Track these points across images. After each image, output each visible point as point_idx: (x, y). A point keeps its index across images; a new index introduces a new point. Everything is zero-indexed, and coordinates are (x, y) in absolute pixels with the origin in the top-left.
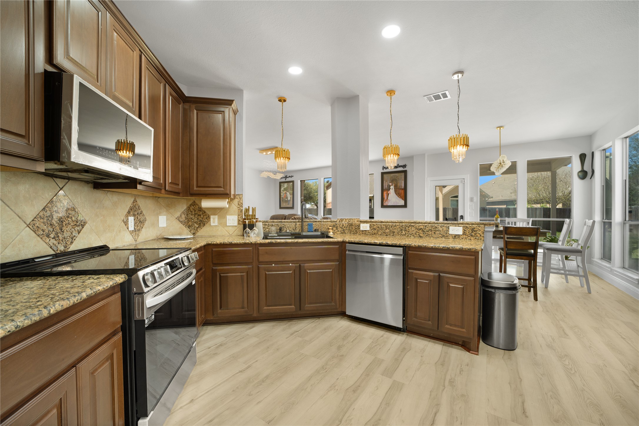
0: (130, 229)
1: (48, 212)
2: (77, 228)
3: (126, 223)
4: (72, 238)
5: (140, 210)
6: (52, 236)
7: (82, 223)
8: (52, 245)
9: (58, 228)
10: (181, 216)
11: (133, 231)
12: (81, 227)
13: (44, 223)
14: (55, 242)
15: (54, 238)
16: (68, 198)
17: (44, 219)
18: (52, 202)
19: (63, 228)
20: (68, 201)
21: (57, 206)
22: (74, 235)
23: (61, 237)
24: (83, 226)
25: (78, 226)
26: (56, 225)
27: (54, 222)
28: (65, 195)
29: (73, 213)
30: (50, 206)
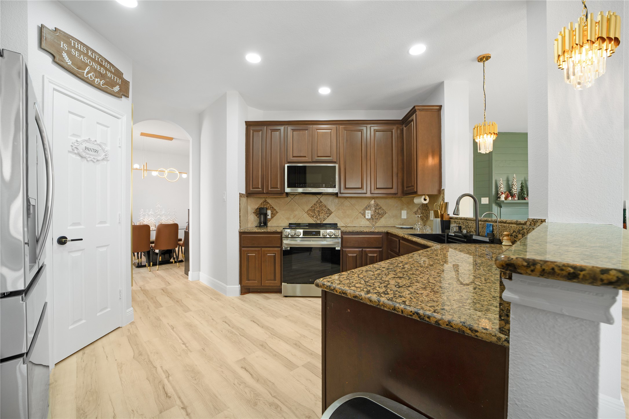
0: (367, 217)
1: (313, 208)
2: (326, 215)
3: (364, 215)
4: (324, 219)
5: (378, 206)
6: (315, 217)
7: (330, 213)
8: (314, 220)
9: (317, 214)
10: (417, 211)
11: (370, 219)
12: (329, 214)
13: (311, 212)
14: (316, 219)
15: (315, 218)
16: (322, 202)
17: (311, 210)
18: (315, 204)
19: (320, 214)
20: (322, 203)
21: (317, 206)
22: (325, 217)
23: (318, 218)
24: (330, 214)
25: (327, 214)
26: (317, 213)
27: (316, 212)
28: (321, 201)
29: (325, 208)
30: (314, 206)
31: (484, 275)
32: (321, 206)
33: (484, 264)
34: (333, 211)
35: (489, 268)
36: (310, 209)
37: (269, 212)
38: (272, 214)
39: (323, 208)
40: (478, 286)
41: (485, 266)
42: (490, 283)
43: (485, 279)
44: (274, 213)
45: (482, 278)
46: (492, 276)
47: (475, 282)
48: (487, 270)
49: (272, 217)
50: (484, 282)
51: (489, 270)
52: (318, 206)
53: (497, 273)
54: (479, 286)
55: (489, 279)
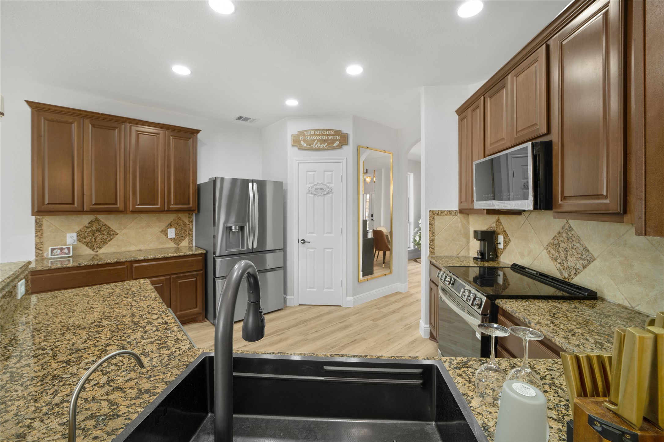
1: (556, 240)
2: (581, 262)
4: (576, 270)
6: (559, 261)
7: (588, 259)
8: (558, 269)
9: (563, 255)
12: (586, 262)
13: (553, 249)
14: (561, 268)
16: (573, 229)
17: (553, 245)
18: (559, 232)
19: (568, 258)
20: (573, 232)
21: (562, 237)
22: (578, 267)
23: (565, 265)
24: (590, 262)
25: (584, 260)
26: (562, 253)
27: (560, 249)
28: (570, 227)
29: (578, 245)
30: (558, 236)
31: (51, 318)
32: (570, 238)
33: (59, 332)
34: (595, 255)
35: (50, 329)
36: (552, 242)
37: (501, 238)
38: (505, 242)
39: (575, 244)
40: (51, 307)
41: (55, 330)
42: (42, 313)
43: (48, 315)
44: (507, 241)
45: (51, 315)
46: (43, 320)
47: (54, 309)
48: (51, 325)
49: (505, 247)
50: (47, 312)
51: (48, 326)
52: (564, 237)
53: (38, 325)
54: (49, 308)
55: (44, 316)
